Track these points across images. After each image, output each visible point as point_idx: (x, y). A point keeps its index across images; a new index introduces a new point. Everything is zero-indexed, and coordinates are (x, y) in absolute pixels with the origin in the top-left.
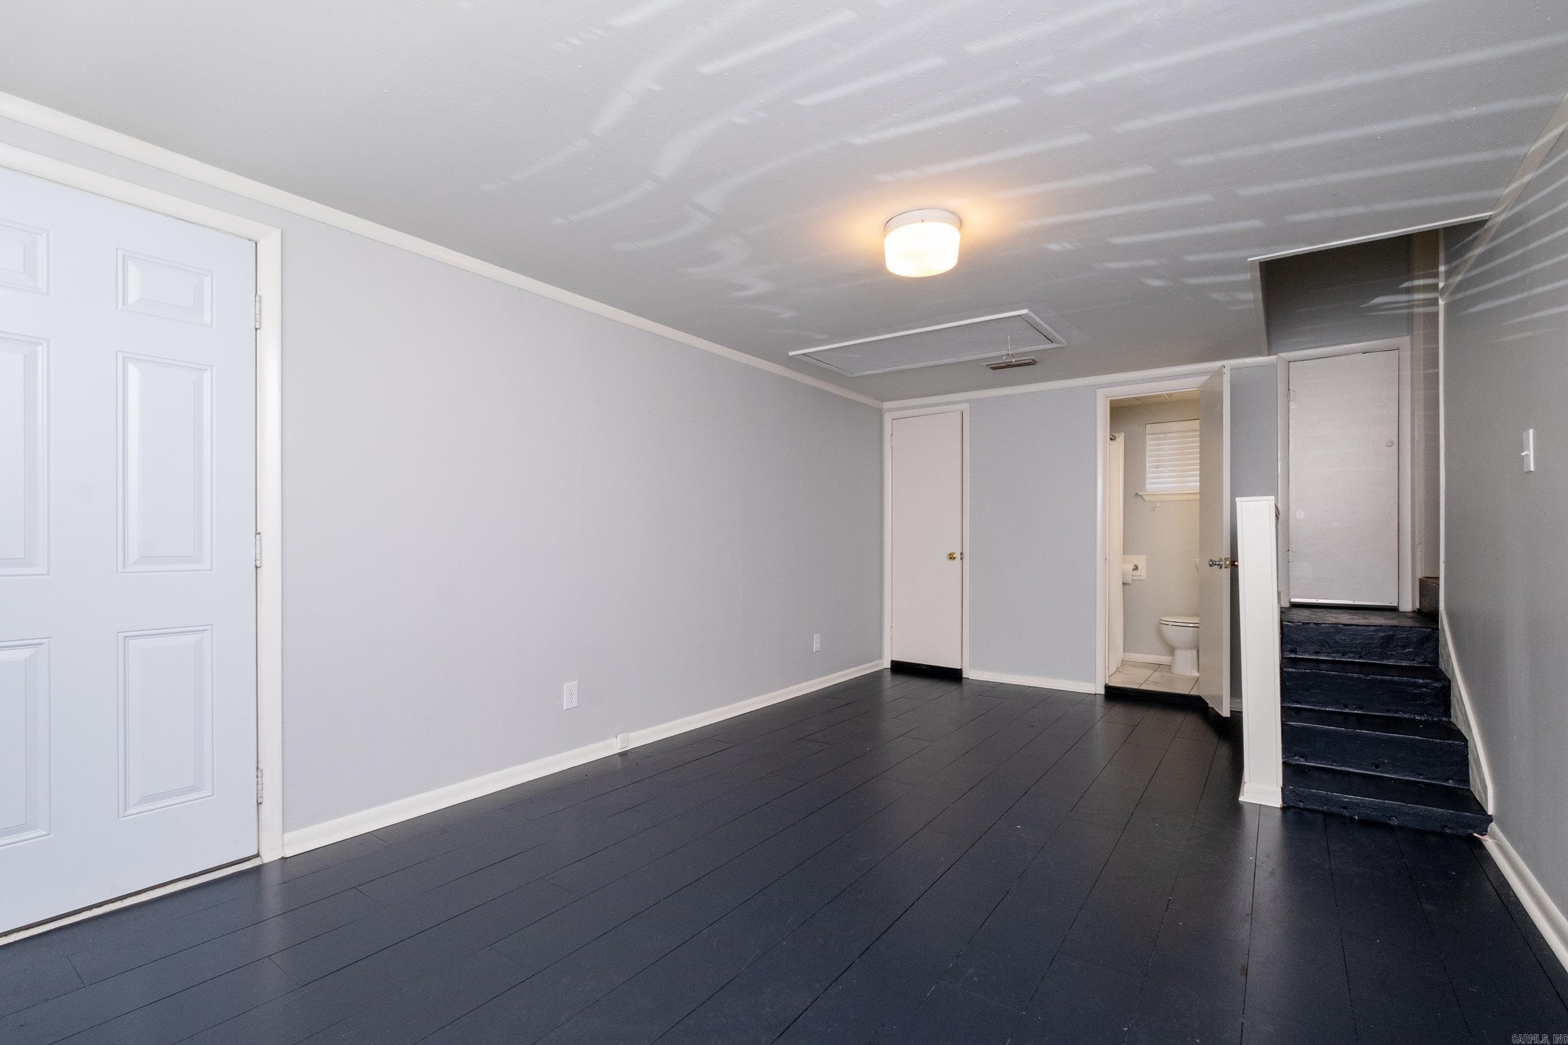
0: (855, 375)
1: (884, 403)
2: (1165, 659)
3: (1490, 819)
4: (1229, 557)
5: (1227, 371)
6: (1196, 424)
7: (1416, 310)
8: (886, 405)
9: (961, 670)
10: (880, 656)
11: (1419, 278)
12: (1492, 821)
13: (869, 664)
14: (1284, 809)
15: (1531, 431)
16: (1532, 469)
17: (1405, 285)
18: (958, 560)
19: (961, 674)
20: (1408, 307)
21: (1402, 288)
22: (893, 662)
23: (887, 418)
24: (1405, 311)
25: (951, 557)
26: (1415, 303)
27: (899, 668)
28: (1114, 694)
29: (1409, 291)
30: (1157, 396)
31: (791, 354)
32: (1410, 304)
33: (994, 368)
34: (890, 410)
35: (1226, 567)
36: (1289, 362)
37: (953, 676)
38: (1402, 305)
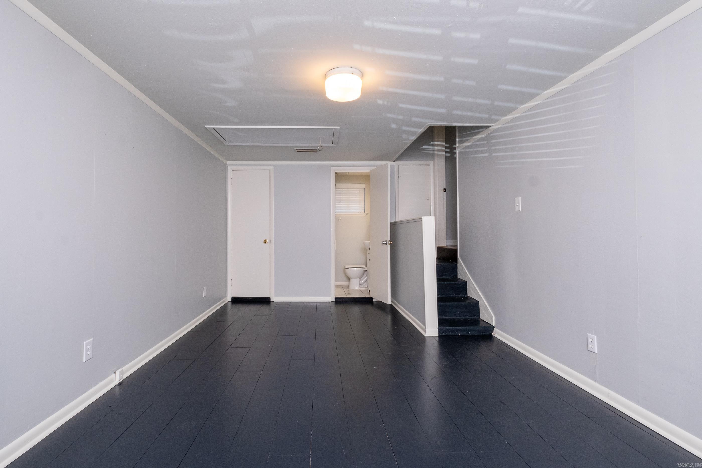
0: (229, 144)
1: (228, 161)
2: (345, 283)
3: (494, 327)
4: (390, 240)
5: (389, 165)
6: (363, 186)
7: (436, 152)
8: (229, 162)
9: (270, 298)
10: (226, 295)
11: (437, 141)
12: (494, 328)
13: (220, 302)
14: (441, 336)
15: (520, 198)
16: (520, 210)
17: (432, 143)
18: (268, 244)
19: (270, 300)
20: (432, 151)
21: (431, 144)
22: (232, 298)
23: (229, 169)
24: (432, 152)
25: (265, 242)
26: (435, 150)
27: (236, 301)
28: (339, 301)
29: (433, 145)
30: (345, 173)
31: (207, 126)
32: (433, 150)
33: (298, 151)
34: (231, 165)
35: (389, 244)
36: (399, 165)
37: (266, 301)
38: (430, 150)
